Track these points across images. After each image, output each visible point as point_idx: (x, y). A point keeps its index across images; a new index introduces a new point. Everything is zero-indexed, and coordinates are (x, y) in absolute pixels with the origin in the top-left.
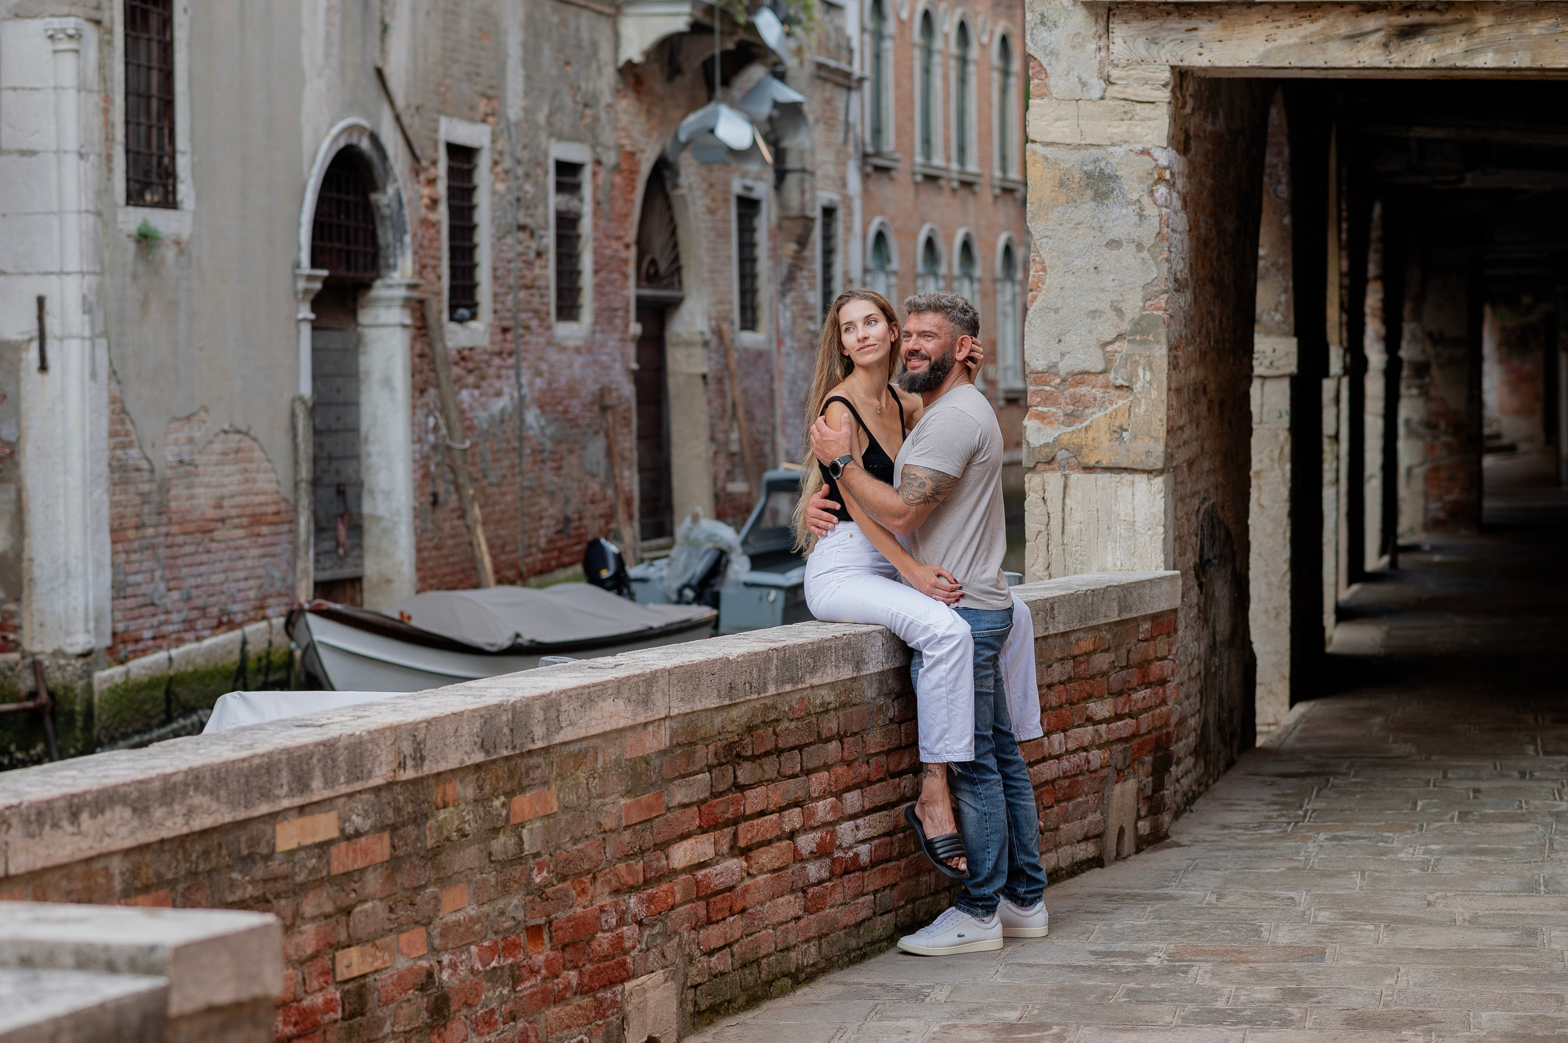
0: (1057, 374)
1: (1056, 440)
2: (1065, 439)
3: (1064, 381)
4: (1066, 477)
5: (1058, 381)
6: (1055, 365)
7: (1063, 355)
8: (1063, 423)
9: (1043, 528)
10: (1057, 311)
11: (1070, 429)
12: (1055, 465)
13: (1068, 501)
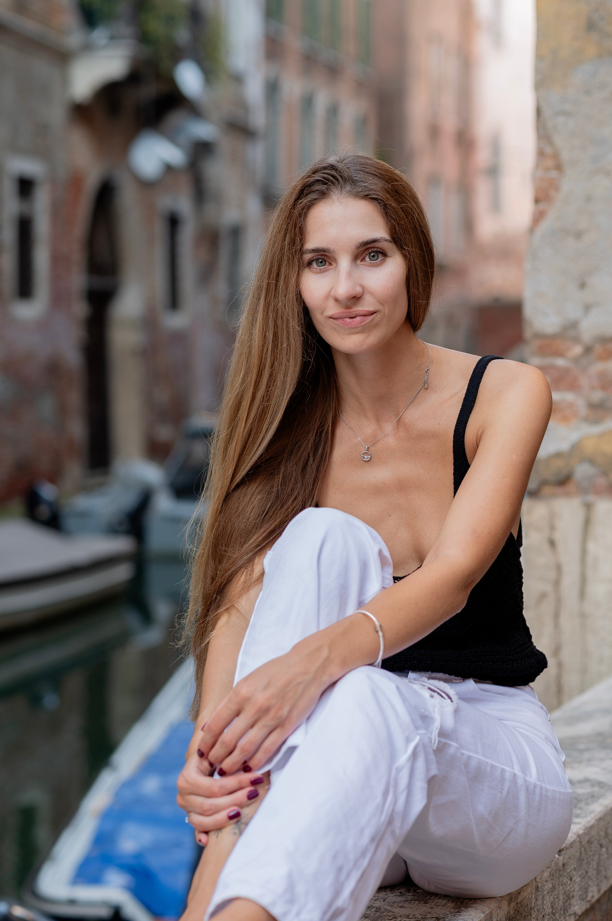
0: (577, 340)
1: (576, 447)
2: (589, 447)
3: (588, 350)
4: (588, 507)
5: (577, 350)
6: (574, 325)
7: (587, 308)
8: (586, 420)
9: (548, 588)
10: (578, 235)
11: (596, 430)
12: (571, 487)
13: (592, 547)
